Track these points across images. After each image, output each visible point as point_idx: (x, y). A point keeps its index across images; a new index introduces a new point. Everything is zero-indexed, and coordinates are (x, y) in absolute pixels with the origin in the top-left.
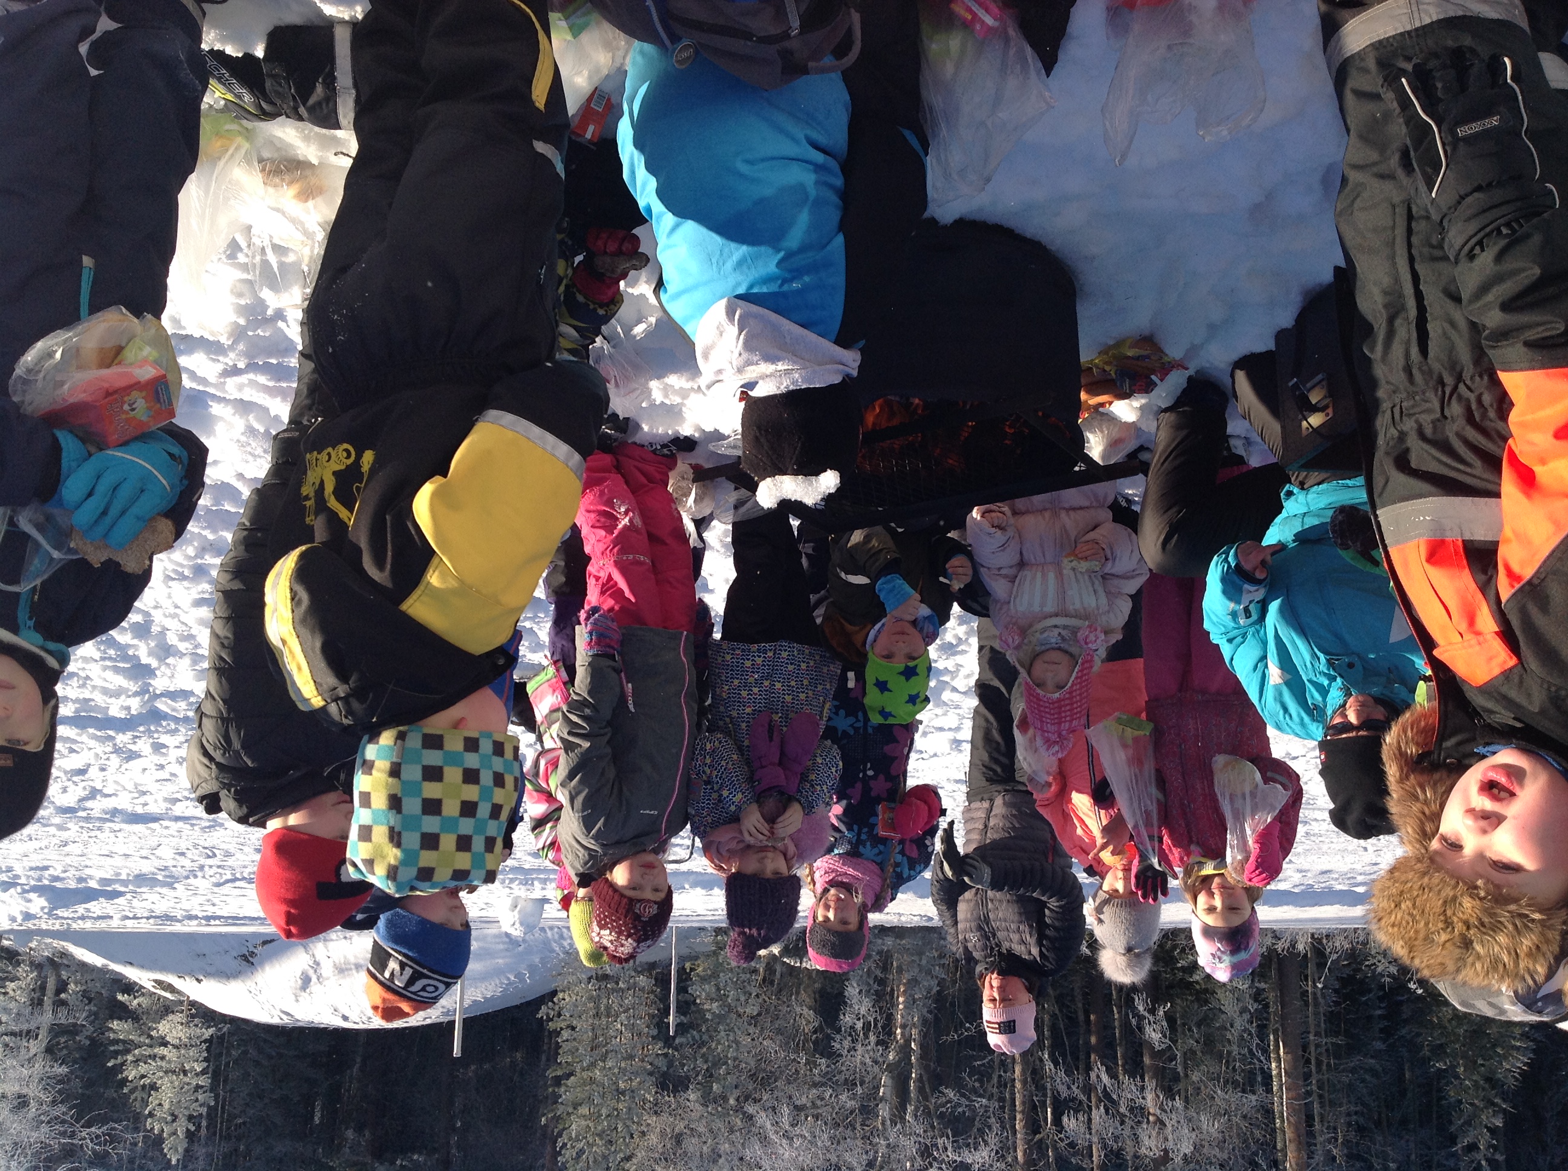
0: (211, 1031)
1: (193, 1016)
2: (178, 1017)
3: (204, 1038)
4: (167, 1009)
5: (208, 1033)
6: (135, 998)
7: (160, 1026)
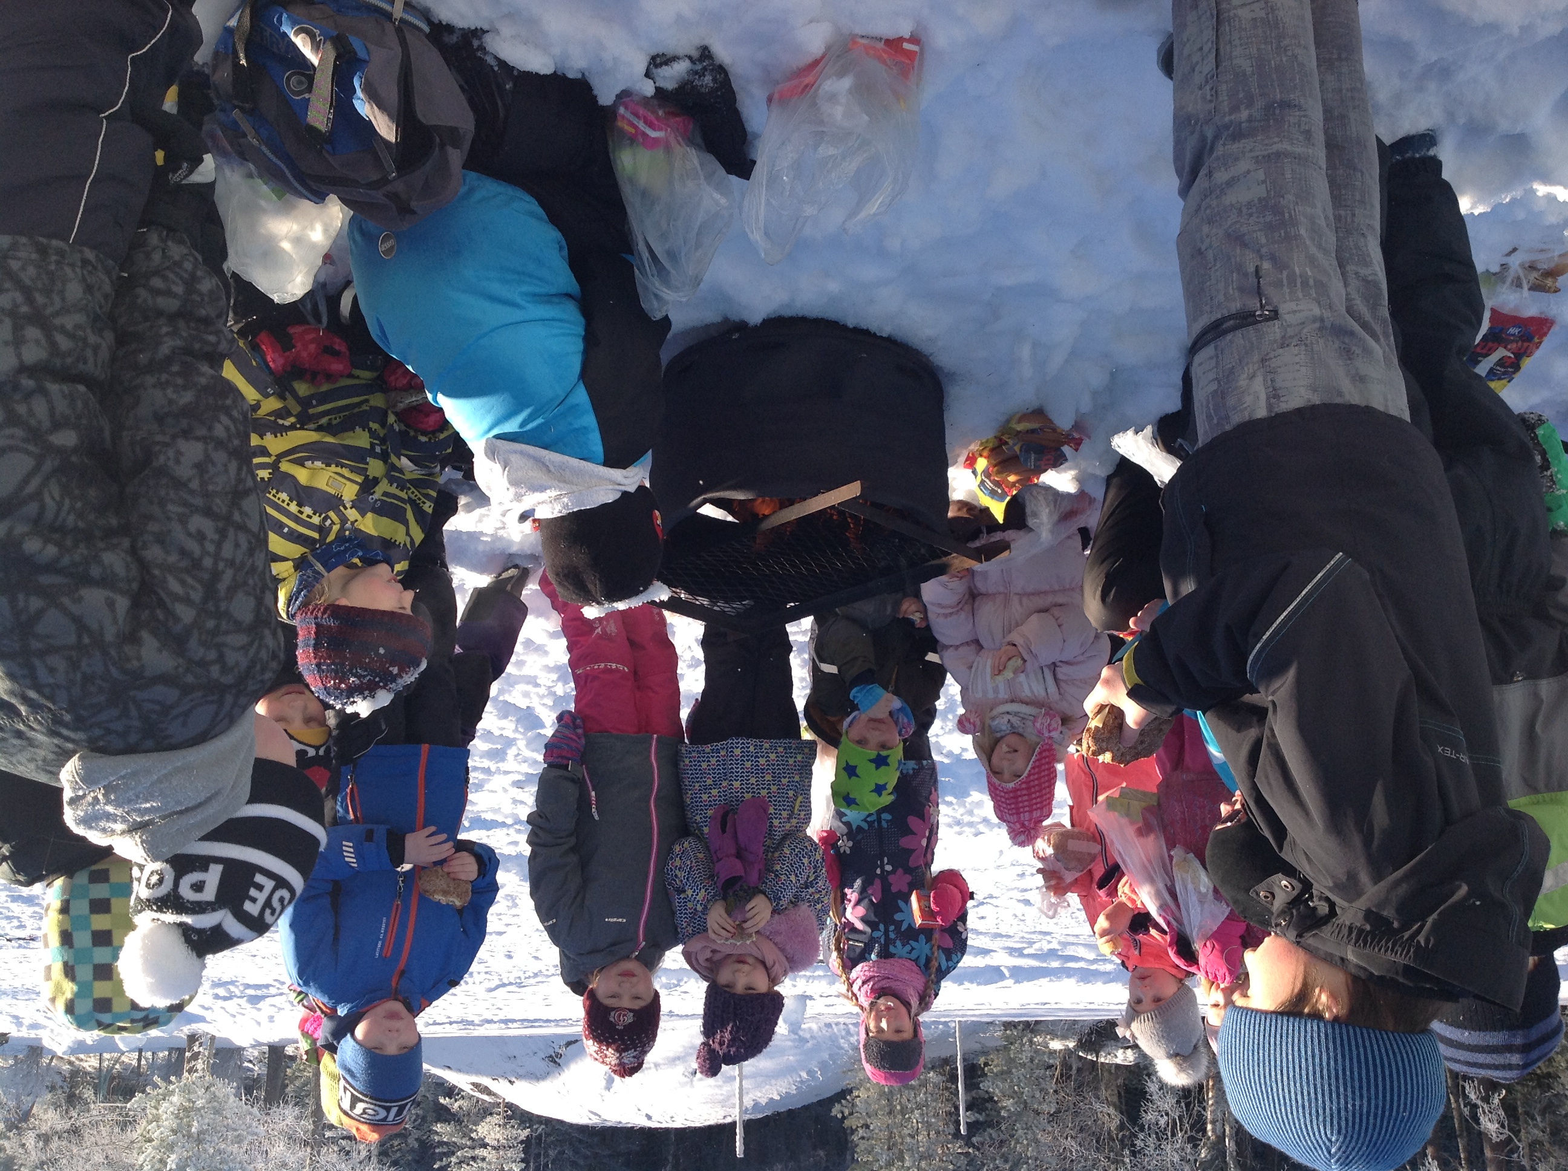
0: (527, 1132)
1: (510, 1118)
2: (495, 1119)
3: (521, 1138)
4: (486, 1112)
5: (524, 1134)
6: (456, 1100)
7: (479, 1128)
